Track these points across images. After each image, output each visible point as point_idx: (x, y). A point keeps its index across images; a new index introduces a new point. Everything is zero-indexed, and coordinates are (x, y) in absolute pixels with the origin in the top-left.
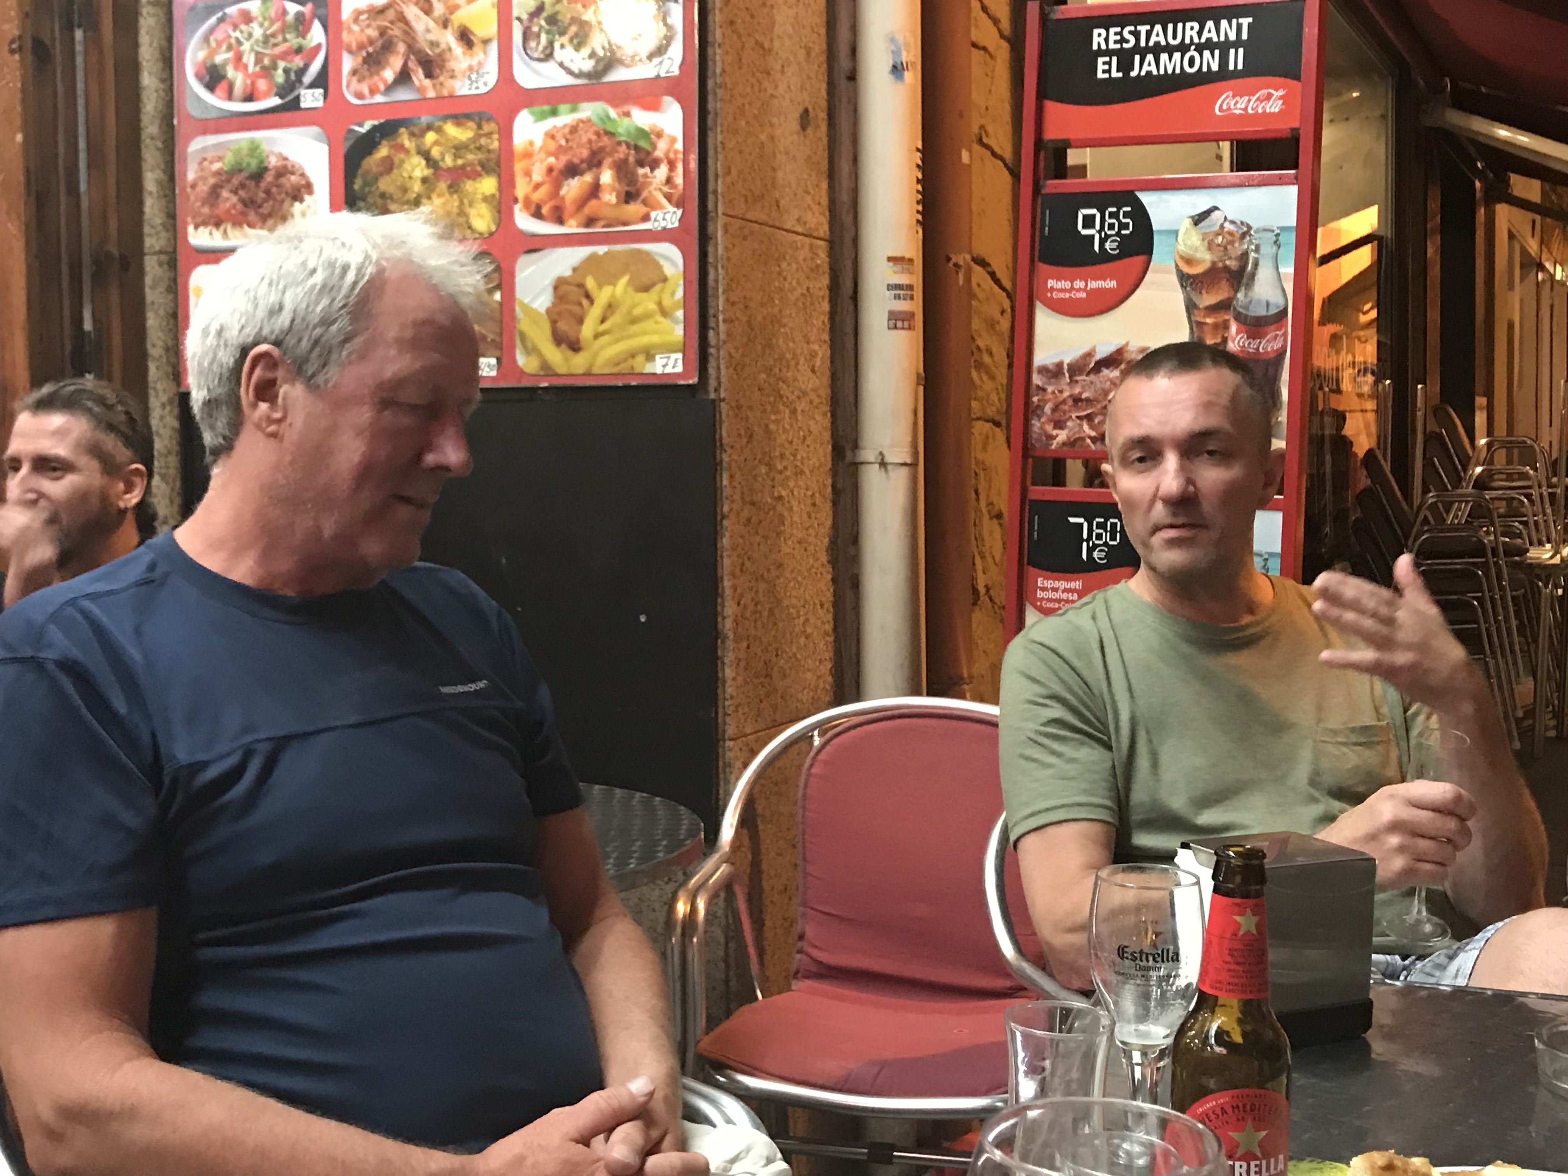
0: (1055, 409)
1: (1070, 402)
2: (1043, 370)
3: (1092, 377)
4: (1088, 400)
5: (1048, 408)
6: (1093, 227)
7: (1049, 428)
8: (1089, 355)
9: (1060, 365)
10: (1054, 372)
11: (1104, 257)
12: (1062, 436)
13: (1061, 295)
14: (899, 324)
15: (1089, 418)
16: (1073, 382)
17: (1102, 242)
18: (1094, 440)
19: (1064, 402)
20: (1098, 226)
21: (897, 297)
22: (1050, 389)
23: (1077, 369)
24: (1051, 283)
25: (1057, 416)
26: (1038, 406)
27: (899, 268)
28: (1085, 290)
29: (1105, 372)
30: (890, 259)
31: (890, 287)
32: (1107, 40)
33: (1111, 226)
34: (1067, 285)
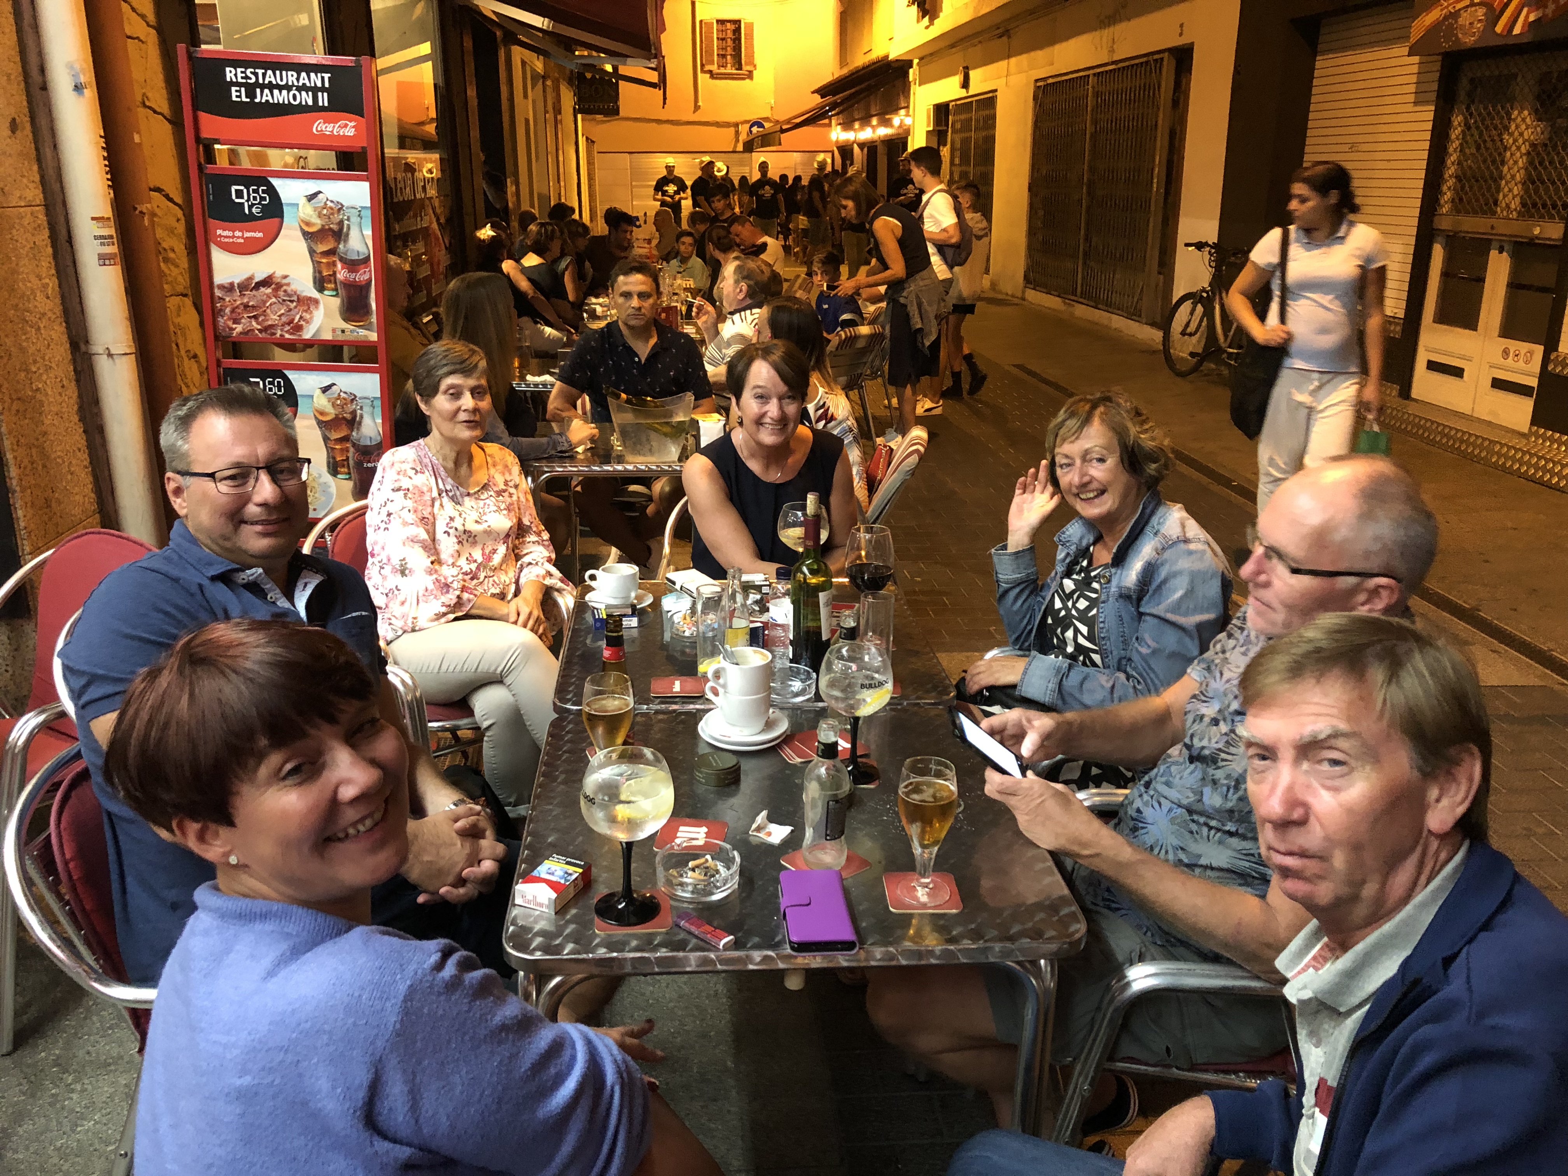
0: (233, 311)
1: (242, 307)
2: (221, 287)
3: (254, 292)
4: (253, 306)
5: (228, 310)
6: (242, 198)
7: (230, 323)
8: (250, 278)
9: (232, 284)
10: (229, 288)
11: (252, 218)
12: (239, 328)
13: (227, 240)
14: (107, 262)
15: (255, 317)
16: (242, 295)
17: (250, 207)
18: (260, 331)
19: (237, 307)
20: (246, 197)
21: (102, 244)
22: (227, 299)
23: (244, 286)
24: (219, 232)
25: (234, 315)
26: (221, 310)
27: (101, 225)
28: (242, 237)
29: (262, 289)
30: (93, 219)
31: (96, 238)
32: (236, 75)
33: (255, 199)
34: (230, 234)
